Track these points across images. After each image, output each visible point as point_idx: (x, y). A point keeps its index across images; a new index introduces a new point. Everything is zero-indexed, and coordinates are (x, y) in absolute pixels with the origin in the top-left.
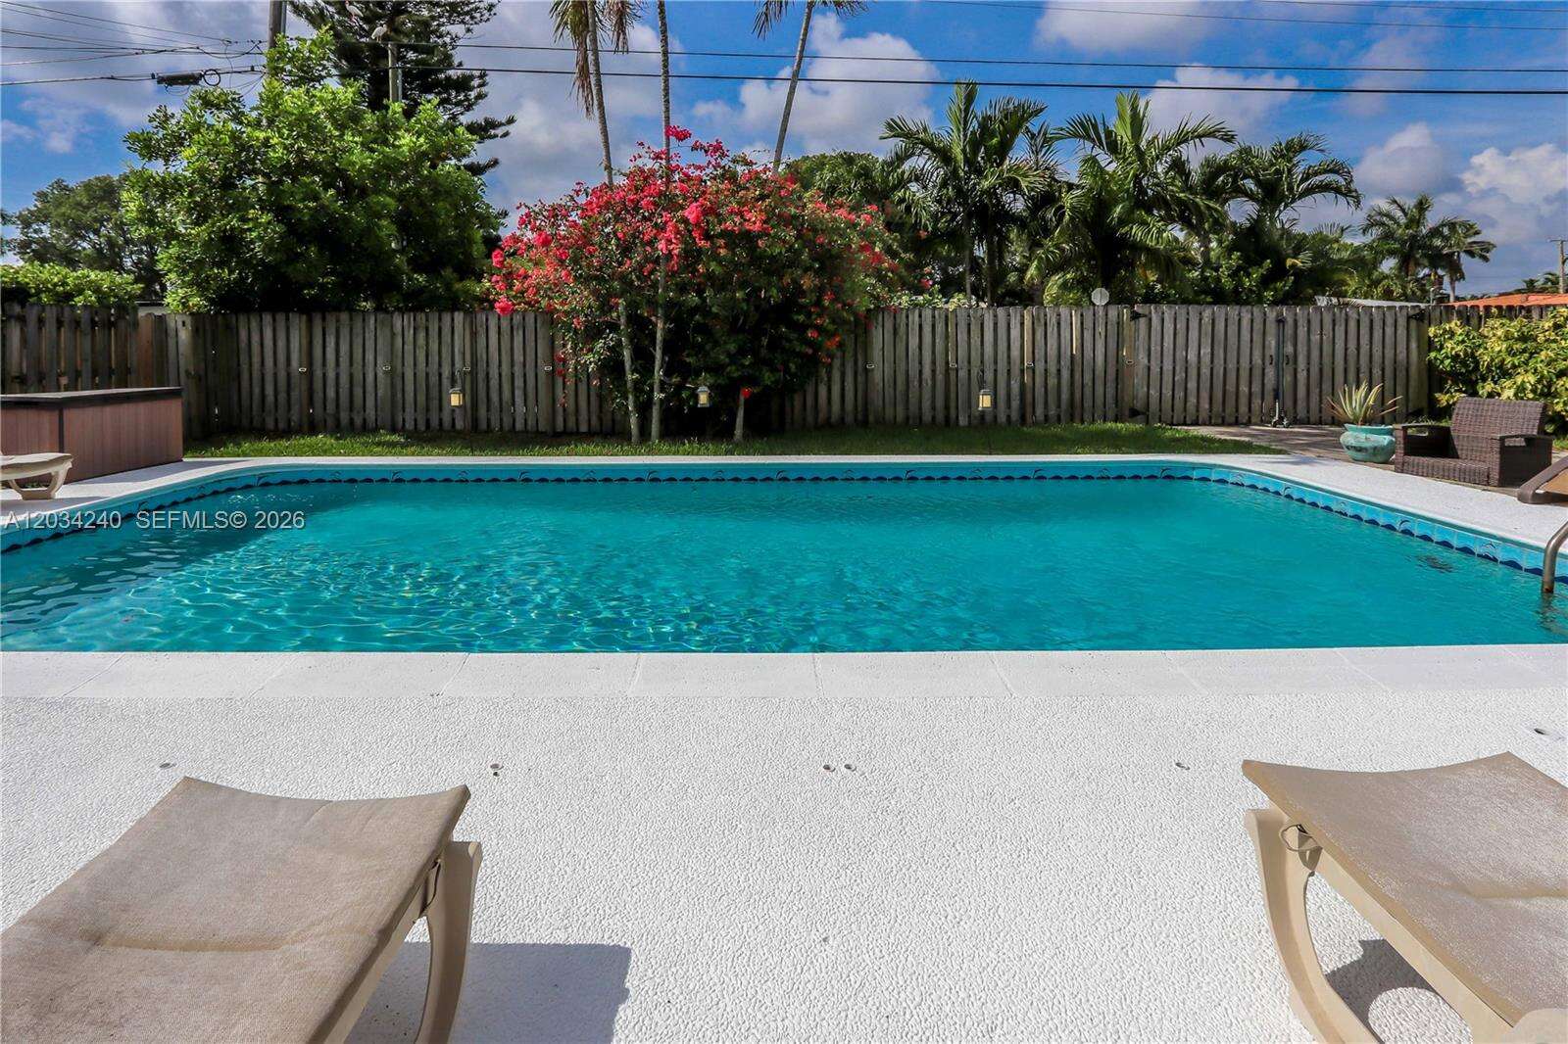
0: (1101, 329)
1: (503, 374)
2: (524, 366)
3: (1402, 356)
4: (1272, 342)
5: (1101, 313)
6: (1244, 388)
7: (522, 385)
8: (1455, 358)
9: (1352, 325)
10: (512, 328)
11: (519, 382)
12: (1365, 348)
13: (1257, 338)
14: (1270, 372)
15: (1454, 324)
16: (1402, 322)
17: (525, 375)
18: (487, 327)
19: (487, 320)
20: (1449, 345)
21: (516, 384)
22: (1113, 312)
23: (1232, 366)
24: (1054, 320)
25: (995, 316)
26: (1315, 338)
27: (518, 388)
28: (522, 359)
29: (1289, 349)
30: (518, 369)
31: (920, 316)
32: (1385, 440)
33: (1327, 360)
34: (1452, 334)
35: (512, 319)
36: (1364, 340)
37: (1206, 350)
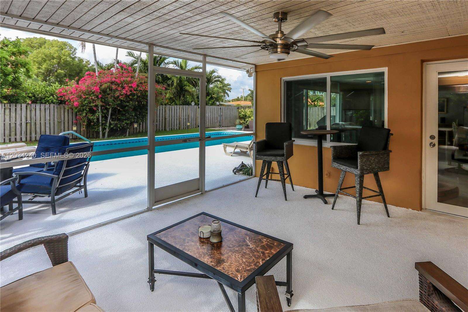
0: (193, 110)
1: (42, 123)
2: (50, 120)
3: (236, 115)
4: (219, 112)
5: (193, 107)
6: (215, 121)
7: (49, 126)
8: (243, 115)
9: (230, 109)
10: (45, 109)
11: (48, 125)
12: (231, 113)
13: (217, 112)
14: (219, 118)
15: (242, 109)
16: (236, 109)
17: (50, 123)
18: (36, 109)
19: (35, 106)
20: (242, 113)
21: (47, 126)
22: (195, 106)
23: (213, 117)
24: (185, 109)
25: (174, 107)
26: (225, 112)
27: (47, 127)
28: (49, 118)
29: (221, 114)
30: (47, 122)
31: (160, 107)
32: (242, 127)
33: (227, 116)
34: (242, 111)
35: (45, 106)
36: (231, 112)
37: (210, 114)
